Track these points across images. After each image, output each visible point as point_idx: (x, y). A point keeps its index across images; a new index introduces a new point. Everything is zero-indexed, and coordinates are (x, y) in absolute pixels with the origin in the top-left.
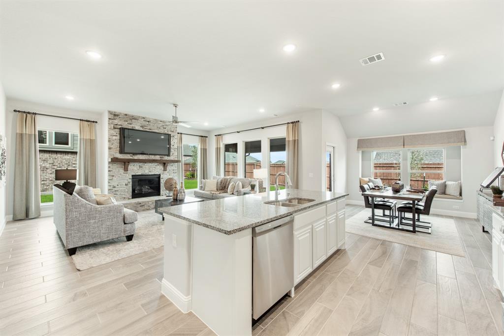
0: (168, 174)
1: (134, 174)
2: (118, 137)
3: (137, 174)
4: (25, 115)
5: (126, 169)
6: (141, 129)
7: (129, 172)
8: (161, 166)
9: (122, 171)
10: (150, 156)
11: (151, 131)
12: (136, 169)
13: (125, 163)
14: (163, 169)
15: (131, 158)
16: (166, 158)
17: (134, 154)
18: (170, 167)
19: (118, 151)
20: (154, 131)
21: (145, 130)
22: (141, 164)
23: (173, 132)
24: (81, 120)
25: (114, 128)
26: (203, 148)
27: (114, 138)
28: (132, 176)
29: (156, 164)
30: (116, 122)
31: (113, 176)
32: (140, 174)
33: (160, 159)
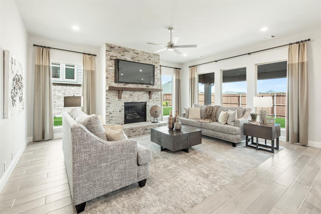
0: (153, 102)
1: (126, 102)
2: (113, 68)
3: (128, 101)
4: (41, 48)
5: (120, 97)
6: (131, 60)
7: (122, 99)
8: (147, 95)
9: (117, 99)
10: (139, 85)
11: (139, 62)
12: (127, 97)
13: (119, 92)
14: (148, 97)
15: (124, 86)
16: (151, 87)
17: (126, 83)
18: (154, 96)
19: (114, 81)
20: (141, 62)
21: (134, 61)
22: (131, 92)
23: (156, 63)
24: (84, 54)
25: (111, 59)
26: (177, 78)
27: (111, 68)
28: (125, 103)
29: (143, 92)
30: (112, 53)
31: (110, 103)
32: (131, 101)
33: (146, 88)
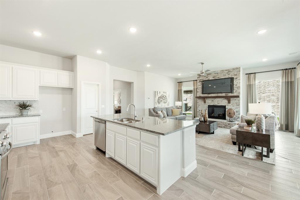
0: (232, 106)
1: (209, 105)
2: (201, 86)
3: (211, 105)
5: (205, 102)
6: (213, 79)
7: (206, 103)
8: (226, 100)
9: (203, 103)
10: (219, 94)
11: (219, 78)
12: (210, 102)
13: (204, 99)
14: (227, 102)
15: (207, 96)
16: (230, 94)
17: (209, 94)
18: (233, 101)
19: (201, 93)
21: (216, 79)
22: (213, 99)
23: (236, 75)
25: (200, 82)
27: (200, 86)
28: (208, 106)
29: (222, 99)
30: (200, 78)
31: (199, 105)
32: (212, 105)
33: (225, 95)
